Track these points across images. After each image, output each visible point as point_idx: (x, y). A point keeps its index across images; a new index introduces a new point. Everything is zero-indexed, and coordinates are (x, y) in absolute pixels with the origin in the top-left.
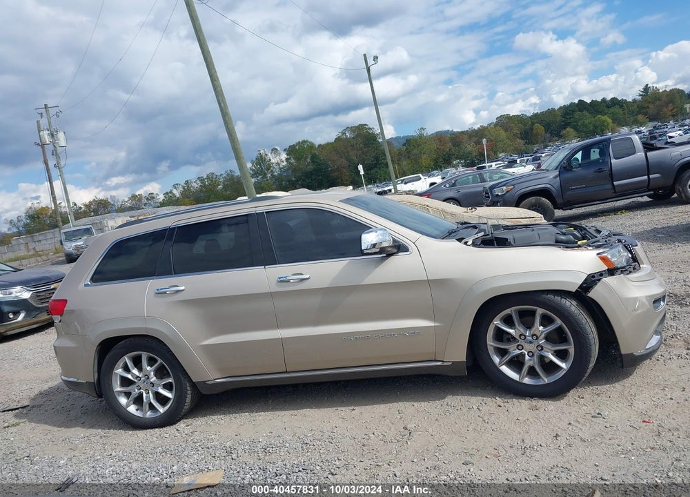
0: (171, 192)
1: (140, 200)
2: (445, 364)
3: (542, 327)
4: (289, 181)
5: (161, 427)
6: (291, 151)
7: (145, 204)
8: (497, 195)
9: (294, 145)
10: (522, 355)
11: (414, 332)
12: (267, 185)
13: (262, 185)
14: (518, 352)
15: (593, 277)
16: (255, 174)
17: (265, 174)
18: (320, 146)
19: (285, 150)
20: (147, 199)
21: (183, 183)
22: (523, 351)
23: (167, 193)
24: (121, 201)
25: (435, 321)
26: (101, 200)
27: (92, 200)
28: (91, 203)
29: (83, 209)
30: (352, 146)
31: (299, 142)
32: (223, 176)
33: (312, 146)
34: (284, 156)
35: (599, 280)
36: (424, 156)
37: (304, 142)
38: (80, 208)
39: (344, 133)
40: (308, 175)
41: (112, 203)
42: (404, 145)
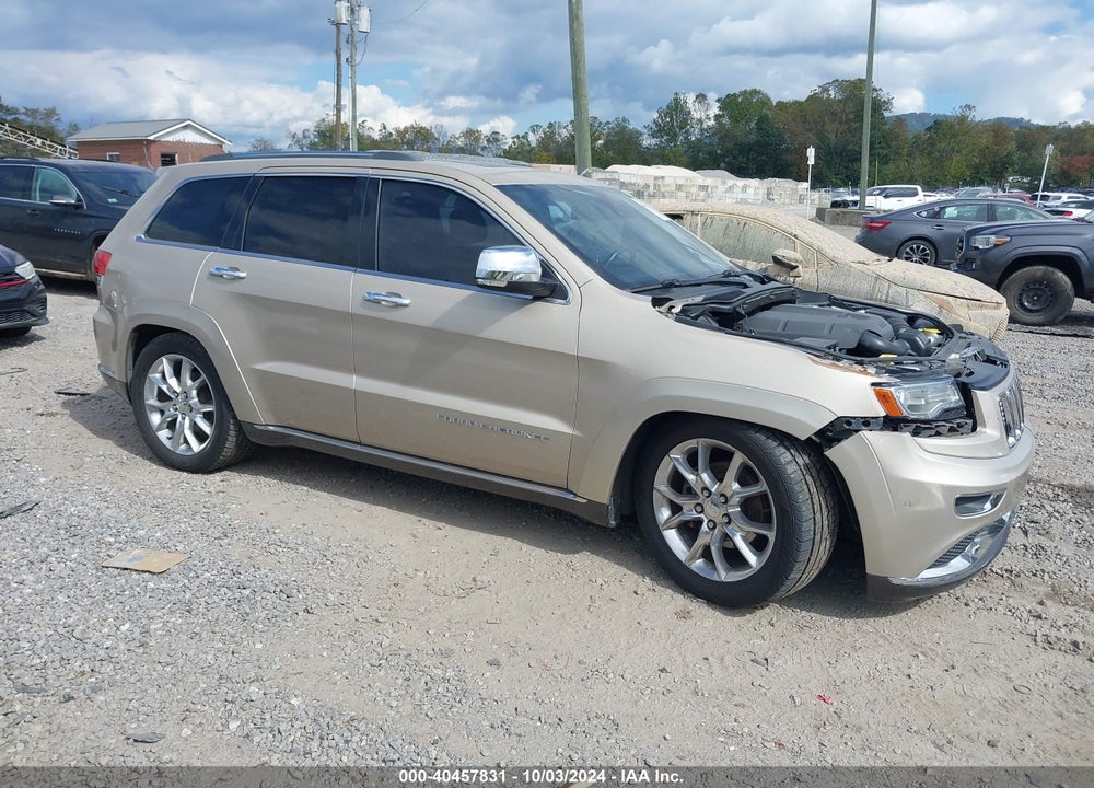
0: (525, 136)
1: (477, 139)
2: (577, 499)
3: (737, 485)
4: (710, 154)
5: (193, 472)
6: (728, 103)
7: (484, 148)
8: (977, 248)
9: (735, 94)
10: (700, 522)
11: (541, 436)
12: (674, 153)
13: (667, 152)
14: (695, 515)
15: (849, 423)
16: (660, 131)
17: (675, 135)
18: (780, 104)
19: (718, 100)
20: (488, 141)
21: (545, 126)
22: (702, 516)
23: (518, 137)
24: (449, 135)
25: (574, 425)
26: (422, 128)
27: (408, 124)
28: (406, 130)
29: (394, 137)
30: (834, 114)
31: (746, 91)
32: (611, 126)
33: (765, 101)
34: (714, 110)
35: (857, 431)
36: (956, 157)
37: (755, 92)
38: (391, 134)
39: (825, 89)
40: (745, 149)
41: (436, 135)
42: (929, 129)
